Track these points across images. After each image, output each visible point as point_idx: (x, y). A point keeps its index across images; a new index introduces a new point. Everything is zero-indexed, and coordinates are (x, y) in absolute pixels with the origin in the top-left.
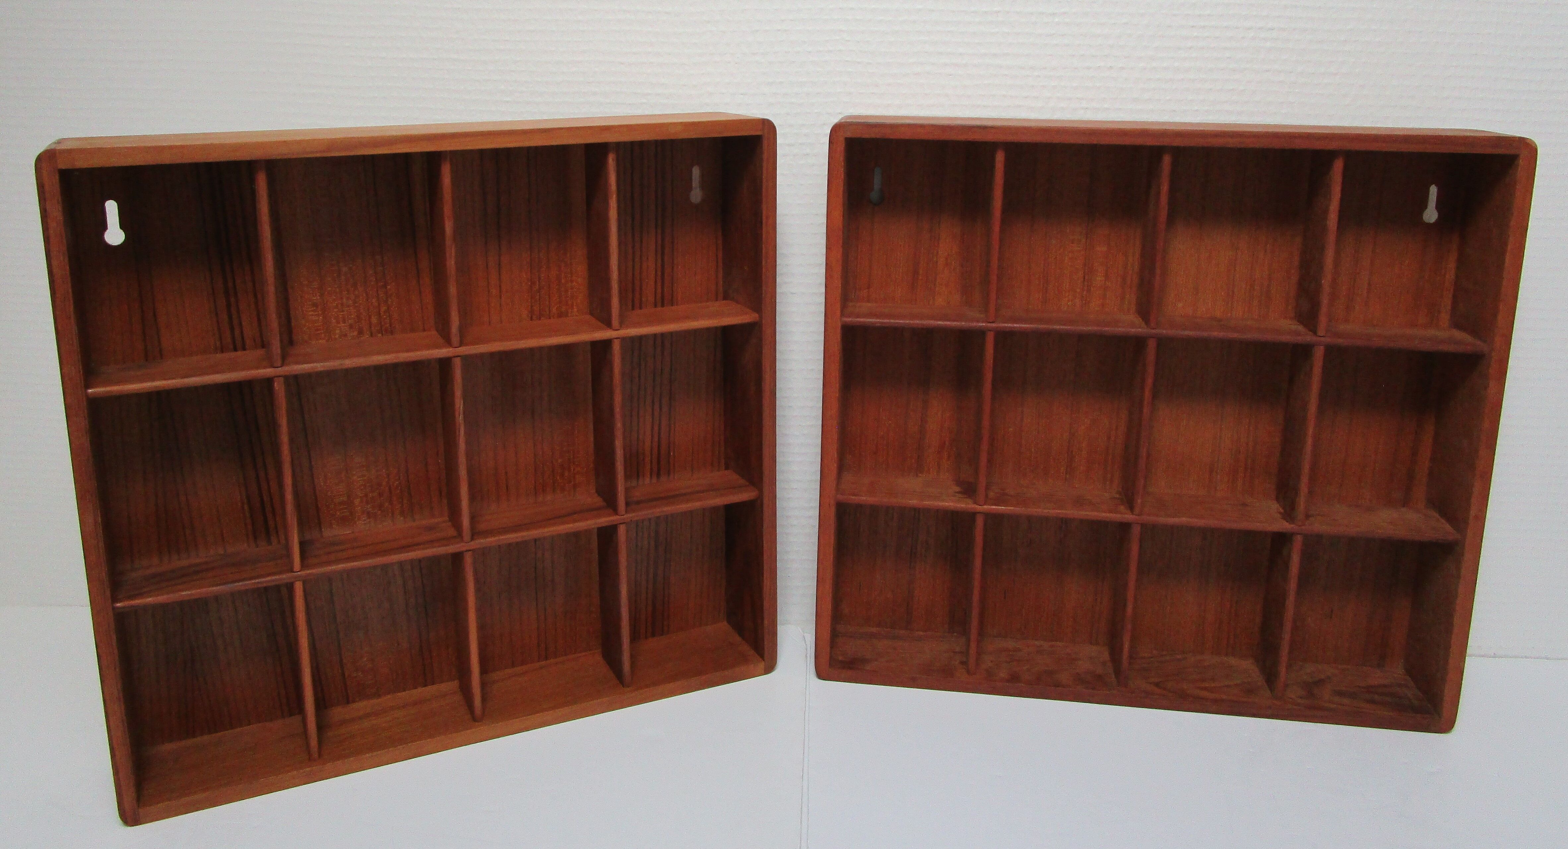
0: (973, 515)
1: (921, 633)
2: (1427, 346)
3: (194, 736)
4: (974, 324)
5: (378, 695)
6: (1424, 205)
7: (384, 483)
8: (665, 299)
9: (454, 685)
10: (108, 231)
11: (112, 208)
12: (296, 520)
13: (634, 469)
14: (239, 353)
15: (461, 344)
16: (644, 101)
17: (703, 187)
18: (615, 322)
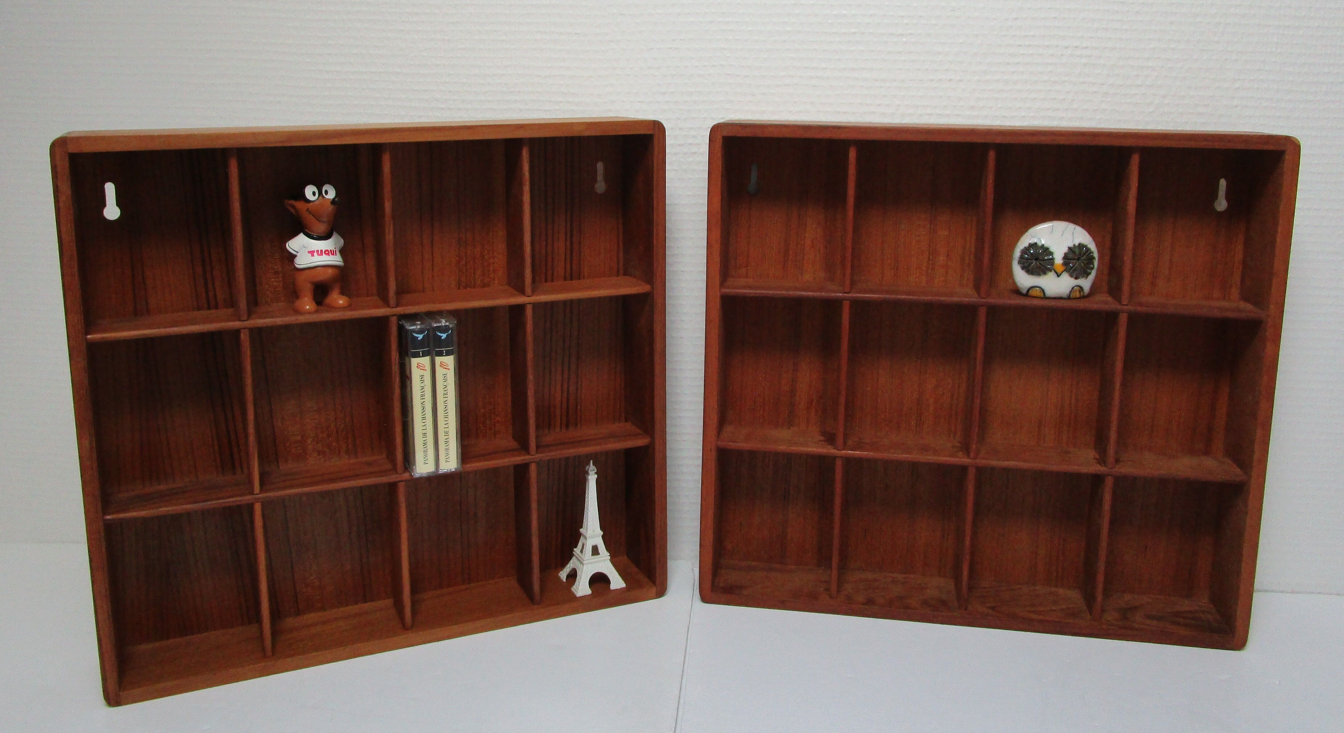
0: (834, 458)
1: (794, 567)
2: (1217, 314)
3: (168, 638)
4: (833, 295)
5: (322, 609)
6: (1215, 196)
7: (332, 426)
8: (574, 275)
9: (389, 602)
10: (106, 208)
11: (110, 189)
12: (256, 451)
13: (545, 421)
14: (213, 311)
15: (397, 305)
16: (557, 107)
17: (606, 179)
18: (528, 290)
